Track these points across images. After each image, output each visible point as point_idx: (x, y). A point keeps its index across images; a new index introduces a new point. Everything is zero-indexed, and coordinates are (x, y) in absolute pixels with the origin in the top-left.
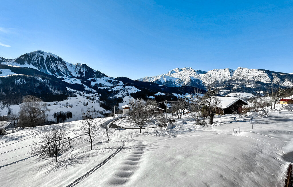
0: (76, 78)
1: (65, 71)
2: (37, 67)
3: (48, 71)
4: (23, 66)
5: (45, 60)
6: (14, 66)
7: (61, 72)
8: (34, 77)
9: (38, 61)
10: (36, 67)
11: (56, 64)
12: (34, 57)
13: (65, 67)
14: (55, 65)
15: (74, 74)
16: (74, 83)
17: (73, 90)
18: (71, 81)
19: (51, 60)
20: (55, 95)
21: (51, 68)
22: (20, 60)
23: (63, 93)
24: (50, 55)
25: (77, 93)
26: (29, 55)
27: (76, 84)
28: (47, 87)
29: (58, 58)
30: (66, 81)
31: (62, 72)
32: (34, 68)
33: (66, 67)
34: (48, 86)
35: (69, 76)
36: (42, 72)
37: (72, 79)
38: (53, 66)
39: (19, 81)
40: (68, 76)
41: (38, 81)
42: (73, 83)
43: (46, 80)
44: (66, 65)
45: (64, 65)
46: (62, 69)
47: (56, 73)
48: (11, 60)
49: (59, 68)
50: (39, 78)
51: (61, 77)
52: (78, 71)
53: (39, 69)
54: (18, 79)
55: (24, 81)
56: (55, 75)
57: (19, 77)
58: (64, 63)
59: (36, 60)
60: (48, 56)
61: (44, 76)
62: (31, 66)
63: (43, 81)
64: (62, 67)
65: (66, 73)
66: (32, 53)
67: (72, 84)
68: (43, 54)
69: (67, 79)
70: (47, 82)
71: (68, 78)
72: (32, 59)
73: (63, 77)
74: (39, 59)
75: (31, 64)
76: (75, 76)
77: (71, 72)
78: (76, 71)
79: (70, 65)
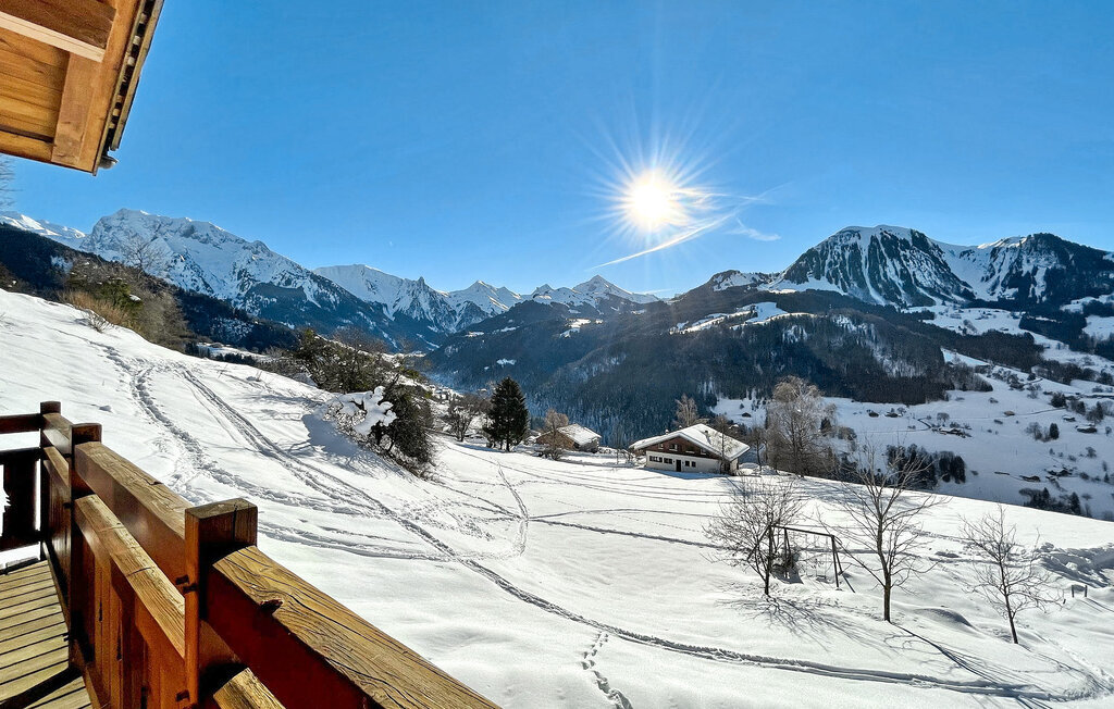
0: (991, 305)
1: (939, 282)
2: (840, 284)
3: (873, 292)
4: (803, 288)
5: (864, 254)
6: (782, 292)
7: (922, 291)
8: (828, 320)
9: (843, 265)
10: (836, 284)
11: (901, 262)
12: (832, 253)
13: (942, 268)
14: (899, 268)
15: (981, 292)
16: (982, 328)
17: (971, 362)
18: (966, 323)
19: (883, 249)
20: (892, 380)
21: (883, 279)
22: (797, 274)
23: (928, 371)
24: (882, 234)
25: (997, 376)
26: (819, 251)
27: (992, 334)
28: (868, 350)
29: (909, 239)
30: (940, 322)
31: (923, 287)
32: (832, 288)
33: (946, 265)
34: (871, 344)
35: (956, 302)
36: (855, 299)
37: (972, 315)
38: (891, 270)
39: (791, 332)
40: (950, 300)
41: (842, 330)
42: (973, 329)
43: (863, 326)
44: (946, 257)
45: (935, 259)
46: (925, 276)
47: (903, 297)
48: (778, 275)
49: (914, 275)
50: (844, 321)
51: (919, 309)
52: (1003, 275)
53: (845, 290)
54: (790, 328)
55: (804, 332)
56: (899, 302)
57: (792, 318)
58: (935, 253)
59: (836, 263)
60: (873, 239)
61: (861, 309)
62: (824, 285)
63: (854, 328)
64: (928, 267)
65: (945, 290)
66: (827, 242)
67: (972, 333)
68: (859, 236)
69: (946, 317)
70: (869, 331)
71: (952, 312)
72: (827, 262)
73: (930, 309)
74: (847, 257)
75: (824, 279)
76: (987, 298)
77: (965, 284)
78: (992, 275)
79: (964, 253)
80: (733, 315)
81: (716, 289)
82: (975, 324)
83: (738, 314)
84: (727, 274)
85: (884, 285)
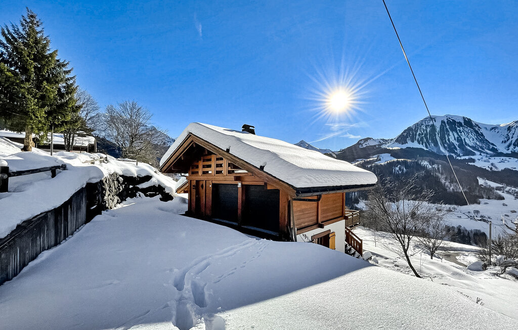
0: (507, 155)
1: (478, 143)
2: (424, 144)
3: (442, 149)
4: (404, 146)
5: (438, 129)
6: (394, 149)
7: (469, 148)
8: (417, 162)
9: (426, 135)
10: (422, 144)
11: (458, 134)
12: (420, 129)
13: (480, 136)
14: (456, 136)
15: (502, 148)
16: (501, 167)
17: (493, 185)
18: (492, 164)
19: (448, 127)
20: (450, 193)
21: (447, 142)
22: (402, 139)
23: (470, 189)
24: (447, 119)
25: (508, 192)
26: (414, 128)
27: (506, 170)
28: (437, 177)
29: (462, 121)
30: (478, 164)
31: (469, 146)
32: (420, 146)
33: (482, 135)
34: (439, 175)
35: (487, 154)
36: (432, 152)
37: (496, 160)
38: (452, 137)
39: (397, 169)
40: (484, 153)
41: (424, 168)
42: (496, 168)
43: (435, 166)
44: (482, 131)
45: (476, 132)
46: (470, 140)
47: (458, 151)
48: (392, 140)
49: (464, 140)
50: (425, 163)
51: (467, 157)
52: (514, 140)
53: (427, 147)
54: (397, 166)
55: (404, 168)
56: (456, 153)
57: (398, 162)
58: (477, 129)
59: (422, 134)
60: (443, 122)
61: (434, 157)
62: (416, 145)
63: (430, 167)
64: (473, 136)
65: (481, 147)
66: (418, 124)
67: (496, 170)
68: (435, 120)
69: (481, 162)
70: (438, 169)
71: (485, 158)
72: (418, 133)
73: (473, 157)
74: (428, 131)
75: (416, 142)
76: (505, 152)
77: (493, 144)
78: (508, 140)
79: (493, 128)
80: (368, 160)
81: (360, 147)
82: (498, 165)
83: (371, 159)
84: (366, 140)
85: (448, 145)
